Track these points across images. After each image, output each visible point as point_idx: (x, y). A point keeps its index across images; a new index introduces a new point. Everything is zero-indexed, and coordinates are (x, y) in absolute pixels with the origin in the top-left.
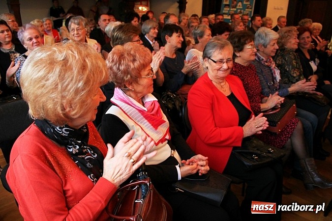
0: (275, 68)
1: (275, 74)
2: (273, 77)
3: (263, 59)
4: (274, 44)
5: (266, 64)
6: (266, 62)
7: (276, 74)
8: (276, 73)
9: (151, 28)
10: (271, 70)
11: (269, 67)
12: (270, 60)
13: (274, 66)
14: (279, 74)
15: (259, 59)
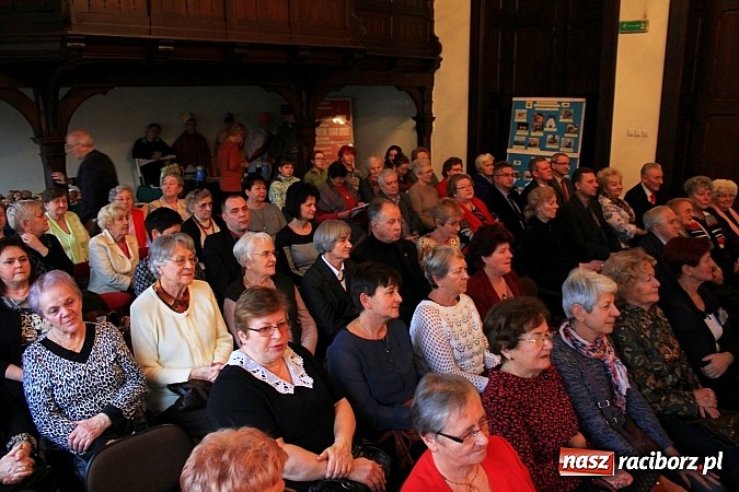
0: (614, 360)
1: (615, 375)
2: (611, 383)
3: (584, 345)
4: (609, 303)
5: (593, 355)
6: (593, 351)
7: (619, 377)
8: (618, 373)
9: (335, 240)
10: (606, 368)
11: (600, 361)
12: (602, 342)
13: (611, 356)
14: (624, 375)
15: (574, 345)
